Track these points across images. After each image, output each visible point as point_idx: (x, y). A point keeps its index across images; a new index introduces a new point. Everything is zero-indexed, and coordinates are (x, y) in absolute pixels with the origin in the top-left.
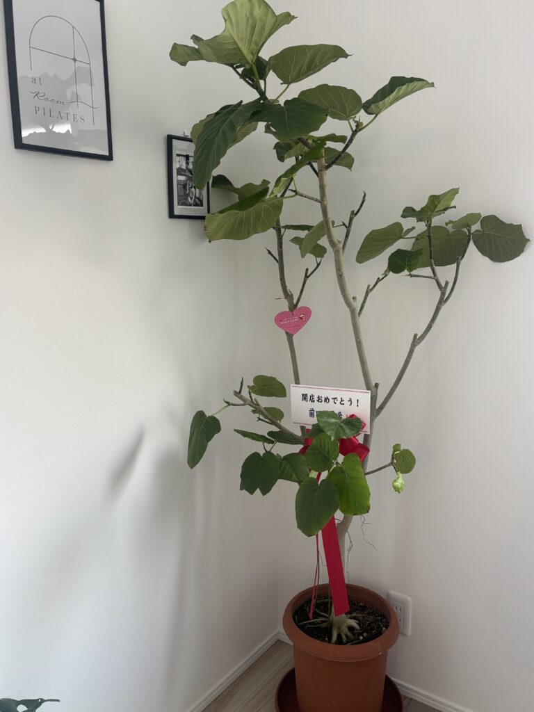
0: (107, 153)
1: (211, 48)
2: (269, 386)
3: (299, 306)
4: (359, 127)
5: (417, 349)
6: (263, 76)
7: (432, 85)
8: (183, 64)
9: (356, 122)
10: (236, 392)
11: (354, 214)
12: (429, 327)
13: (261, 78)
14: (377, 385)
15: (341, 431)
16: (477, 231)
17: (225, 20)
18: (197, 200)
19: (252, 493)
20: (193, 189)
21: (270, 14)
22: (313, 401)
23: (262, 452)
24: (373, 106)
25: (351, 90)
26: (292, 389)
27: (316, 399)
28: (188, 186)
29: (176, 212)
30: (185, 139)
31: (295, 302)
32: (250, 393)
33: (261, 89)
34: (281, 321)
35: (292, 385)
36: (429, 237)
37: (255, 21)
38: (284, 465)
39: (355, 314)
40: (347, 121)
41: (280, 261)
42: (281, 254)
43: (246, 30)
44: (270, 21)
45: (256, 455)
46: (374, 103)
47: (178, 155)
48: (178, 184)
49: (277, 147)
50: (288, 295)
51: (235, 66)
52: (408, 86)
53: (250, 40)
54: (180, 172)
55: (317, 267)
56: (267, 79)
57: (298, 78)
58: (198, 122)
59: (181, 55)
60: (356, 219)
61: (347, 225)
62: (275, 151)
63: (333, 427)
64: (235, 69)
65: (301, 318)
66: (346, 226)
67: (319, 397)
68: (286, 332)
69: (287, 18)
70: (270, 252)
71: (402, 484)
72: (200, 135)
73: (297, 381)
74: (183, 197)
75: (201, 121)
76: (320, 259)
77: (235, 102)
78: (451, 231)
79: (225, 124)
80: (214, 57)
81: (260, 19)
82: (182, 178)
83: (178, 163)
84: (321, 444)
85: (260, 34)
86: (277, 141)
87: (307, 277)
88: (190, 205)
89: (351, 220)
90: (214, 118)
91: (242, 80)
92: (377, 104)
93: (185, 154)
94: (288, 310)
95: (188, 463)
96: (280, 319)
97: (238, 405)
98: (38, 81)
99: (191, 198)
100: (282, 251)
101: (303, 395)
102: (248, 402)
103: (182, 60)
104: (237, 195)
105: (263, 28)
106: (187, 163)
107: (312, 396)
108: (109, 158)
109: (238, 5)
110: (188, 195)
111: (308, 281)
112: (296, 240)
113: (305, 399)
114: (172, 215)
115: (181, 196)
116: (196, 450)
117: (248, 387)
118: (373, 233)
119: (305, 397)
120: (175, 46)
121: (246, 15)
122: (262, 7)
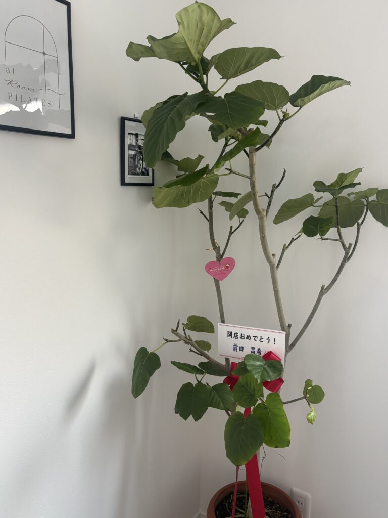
0: (70, 133)
1: (165, 47)
2: (200, 324)
3: (225, 257)
4: (286, 117)
5: (324, 298)
6: (206, 72)
7: (349, 83)
8: (137, 59)
9: (283, 112)
10: (173, 330)
11: (275, 187)
12: (335, 280)
13: (204, 74)
14: (290, 326)
15: (265, 374)
16: (373, 201)
17: (179, 24)
18: (144, 170)
19: (186, 418)
20: (141, 162)
21: (216, 20)
22: (236, 337)
23: (194, 383)
24: (299, 100)
25: (282, 86)
26: (219, 326)
27: (239, 336)
28: (137, 159)
29: (127, 181)
30: (135, 120)
31: (221, 253)
32: (184, 330)
33: (204, 82)
34: (210, 269)
35: (219, 324)
36: (337, 207)
37: (203, 25)
38: (212, 394)
39: (273, 268)
40: (275, 111)
41: (210, 220)
42: (211, 214)
43: (195, 32)
44: (216, 25)
45: (189, 384)
46: (300, 98)
47: (130, 134)
48: (129, 158)
49: (211, 129)
50: (216, 247)
51: (182, 63)
52: (330, 84)
53: (198, 41)
54: (131, 147)
55: (240, 225)
56: (209, 75)
57: (236, 74)
58: (148, 109)
59: (135, 52)
60: (277, 191)
61: (270, 196)
62: (210, 132)
63: (259, 370)
64: (182, 66)
65: (227, 267)
66: (268, 197)
67: (242, 335)
68: (214, 279)
69: (229, 23)
70: (201, 212)
71: (314, 416)
72: (151, 119)
73: (223, 321)
74: (133, 168)
75: (151, 108)
76: (243, 218)
77: (181, 93)
78: (351, 201)
79: (172, 112)
80: (165, 55)
81: (208, 24)
82: (132, 153)
83: (129, 140)
84: (247, 383)
85: (207, 37)
86: (212, 124)
87: (231, 233)
88: (139, 174)
89: (273, 191)
90: (162, 106)
91: (187, 75)
92: (303, 98)
93: (135, 132)
94: (215, 259)
95: (133, 392)
96: (209, 267)
97: (175, 341)
98: (11, 71)
99: (139, 169)
100: (212, 212)
101: (228, 332)
102: (183, 338)
103: (136, 56)
104: (177, 167)
105: (209, 31)
106: (137, 140)
107: (236, 334)
108: (72, 136)
109: (190, 11)
110: (137, 166)
111: (233, 235)
112: (223, 204)
113: (230, 335)
114: (123, 183)
115: (131, 167)
116: (140, 383)
117: (183, 324)
118: (289, 201)
119: (230, 334)
120: (131, 45)
121: (196, 20)
122: (210, 13)
